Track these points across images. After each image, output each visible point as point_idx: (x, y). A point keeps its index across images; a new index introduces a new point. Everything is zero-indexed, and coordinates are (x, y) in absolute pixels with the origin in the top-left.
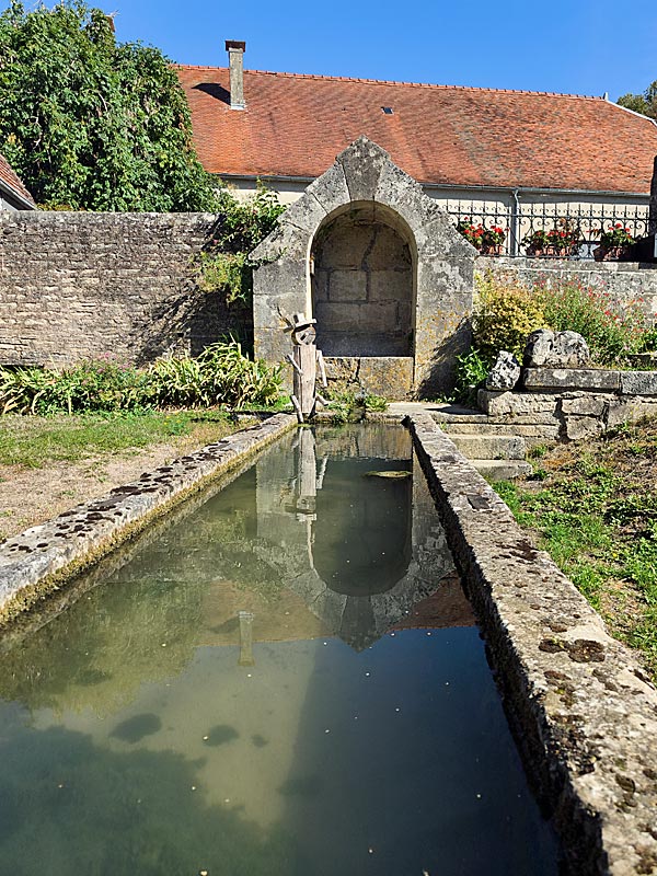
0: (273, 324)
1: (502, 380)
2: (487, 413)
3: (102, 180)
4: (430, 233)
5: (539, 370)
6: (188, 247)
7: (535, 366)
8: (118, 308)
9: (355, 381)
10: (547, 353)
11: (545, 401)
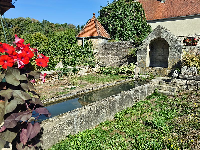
0: (140, 61)
1: (174, 76)
2: (171, 82)
3: (124, 31)
4: (172, 43)
5: (182, 75)
6: (129, 47)
7: (182, 74)
8: (117, 57)
9: (155, 72)
10: (185, 71)
11: (183, 81)
